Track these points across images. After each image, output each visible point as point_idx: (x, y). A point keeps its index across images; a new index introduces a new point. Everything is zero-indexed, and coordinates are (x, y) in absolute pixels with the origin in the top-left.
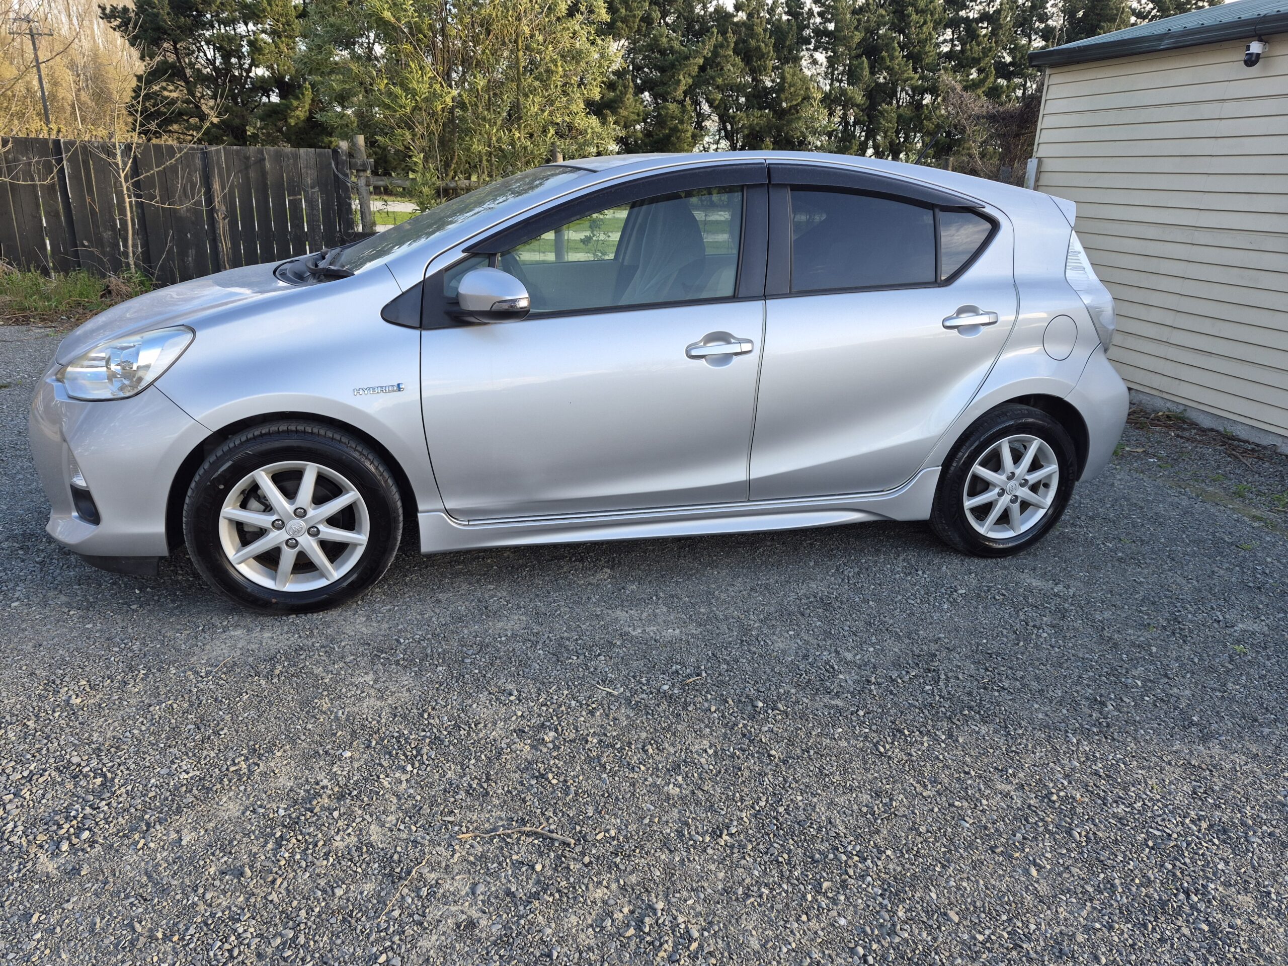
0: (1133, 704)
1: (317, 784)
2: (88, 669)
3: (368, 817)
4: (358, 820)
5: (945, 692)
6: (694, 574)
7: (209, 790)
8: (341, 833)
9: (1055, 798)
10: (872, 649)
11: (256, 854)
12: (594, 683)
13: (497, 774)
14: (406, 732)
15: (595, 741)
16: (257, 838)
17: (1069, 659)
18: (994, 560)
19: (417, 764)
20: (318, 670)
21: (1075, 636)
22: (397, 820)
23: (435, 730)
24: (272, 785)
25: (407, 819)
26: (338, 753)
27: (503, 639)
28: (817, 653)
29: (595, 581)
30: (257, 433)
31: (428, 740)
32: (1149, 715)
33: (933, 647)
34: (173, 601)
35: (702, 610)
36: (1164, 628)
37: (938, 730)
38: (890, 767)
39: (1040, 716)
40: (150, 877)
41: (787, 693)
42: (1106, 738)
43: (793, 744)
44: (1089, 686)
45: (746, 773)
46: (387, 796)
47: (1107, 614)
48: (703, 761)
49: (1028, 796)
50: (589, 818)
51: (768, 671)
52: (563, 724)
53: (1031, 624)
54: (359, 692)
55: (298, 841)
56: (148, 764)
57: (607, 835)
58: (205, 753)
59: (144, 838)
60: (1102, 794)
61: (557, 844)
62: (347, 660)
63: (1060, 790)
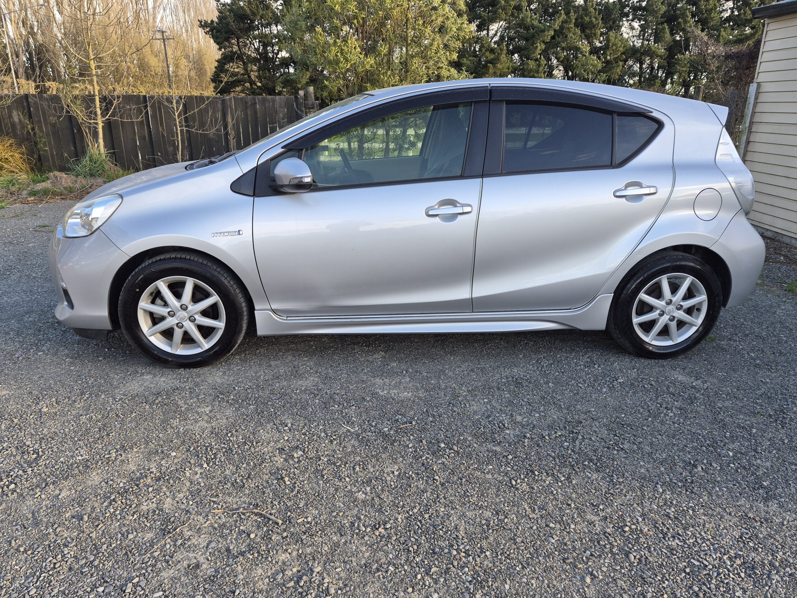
0: (719, 468)
1: (149, 470)
2: (59, 392)
3: (168, 494)
4: (161, 494)
5: (578, 448)
6: (438, 358)
7: (88, 467)
8: (148, 501)
9: (627, 529)
10: (537, 415)
11: (96, 508)
12: (341, 422)
13: (255, 474)
14: (213, 444)
15: (326, 459)
16: (101, 499)
17: (683, 432)
18: (657, 361)
19: (211, 464)
20: (180, 403)
21: (695, 417)
22: (184, 496)
23: (231, 444)
24: (124, 468)
25: (190, 496)
26: (169, 452)
27: (298, 391)
28: (497, 415)
29: (371, 359)
30: (158, 258)
31: (224, 450)
32: (729, 478)
33: (583, 416)
34: (122, 357)
35: (433, 382)
36: (770, 416)
37: (561, 473)
38: (515, 495)
39: (643, 470)
40: (33, 514)
41: (465, 440)
42: (687, 491)
43: (454, 473)
44: (689, 452)
45: (414, 490)
46: (185, 482)
47: (727, 404)
48: (389, 479)
49: (607, 526)
50: (299, 508)
51: (459, 424)
52: (310, 447)
53: (664, 406)
54: (198, 417)
55: (122, 503)
56: (63, 449)
57: (305, 520)
58: (97, 445)
59: (41, 492)
60: (665, 530)
61: (270, 522)
62: (200, 398)
63: (634, 524)
